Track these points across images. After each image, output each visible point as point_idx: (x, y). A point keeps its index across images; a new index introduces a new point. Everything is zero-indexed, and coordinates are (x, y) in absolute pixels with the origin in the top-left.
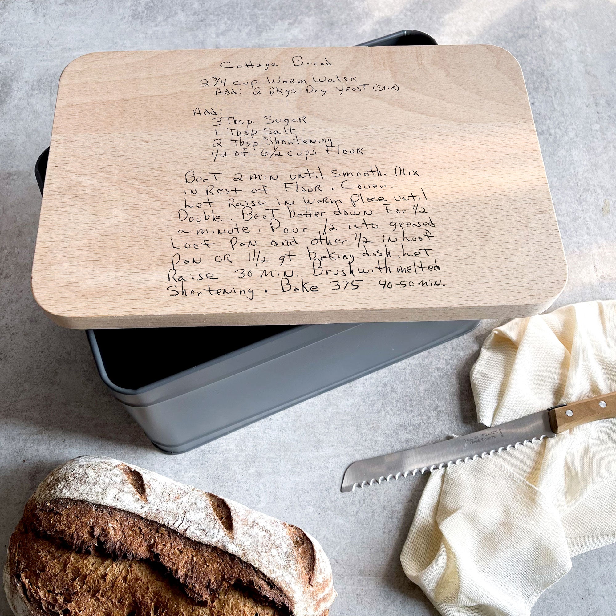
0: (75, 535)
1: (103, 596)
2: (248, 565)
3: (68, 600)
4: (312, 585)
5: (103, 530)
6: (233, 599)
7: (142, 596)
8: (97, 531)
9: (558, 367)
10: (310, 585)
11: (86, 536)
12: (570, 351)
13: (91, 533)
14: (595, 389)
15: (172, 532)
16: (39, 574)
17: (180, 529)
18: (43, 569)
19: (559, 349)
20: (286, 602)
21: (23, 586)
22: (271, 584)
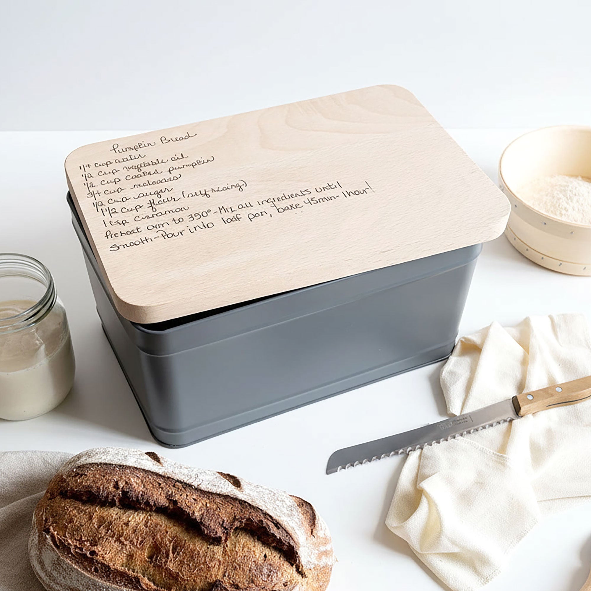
0: (101, 488)
1: (126, 540)
2: (257, 509)
3: (94, 543)
4: (313, 536)
5: (126, 483)
6: (244, 540)
7: (162, 539)
8: (121, 484)
9: (519, 365)
10: (312, 536)
11: (111, 488)
12: (528, 352)
13: (116, 486)
14: (551, 380)
15: (187, 486)
16: (67, 526)
17: (195, 484)
18: (71, 521)
19: (519, 351)
20: (292, 543)
21: (53, 536)
22: (277, 525)
